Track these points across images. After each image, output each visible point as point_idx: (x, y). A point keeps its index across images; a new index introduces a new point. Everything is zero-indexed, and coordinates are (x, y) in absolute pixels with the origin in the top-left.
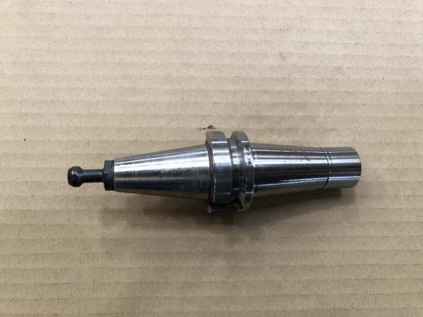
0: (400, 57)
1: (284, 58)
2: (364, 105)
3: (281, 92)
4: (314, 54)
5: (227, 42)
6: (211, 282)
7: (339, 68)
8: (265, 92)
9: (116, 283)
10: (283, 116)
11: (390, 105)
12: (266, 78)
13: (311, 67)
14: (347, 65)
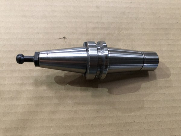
0: (151, 8)
2: (136, 28)
4: (112, 6)
9: (16, 112)
10: (99, 33)
11: (148, 28)
12: (90, 17)
13: (111, 12)
14: (127, 11)
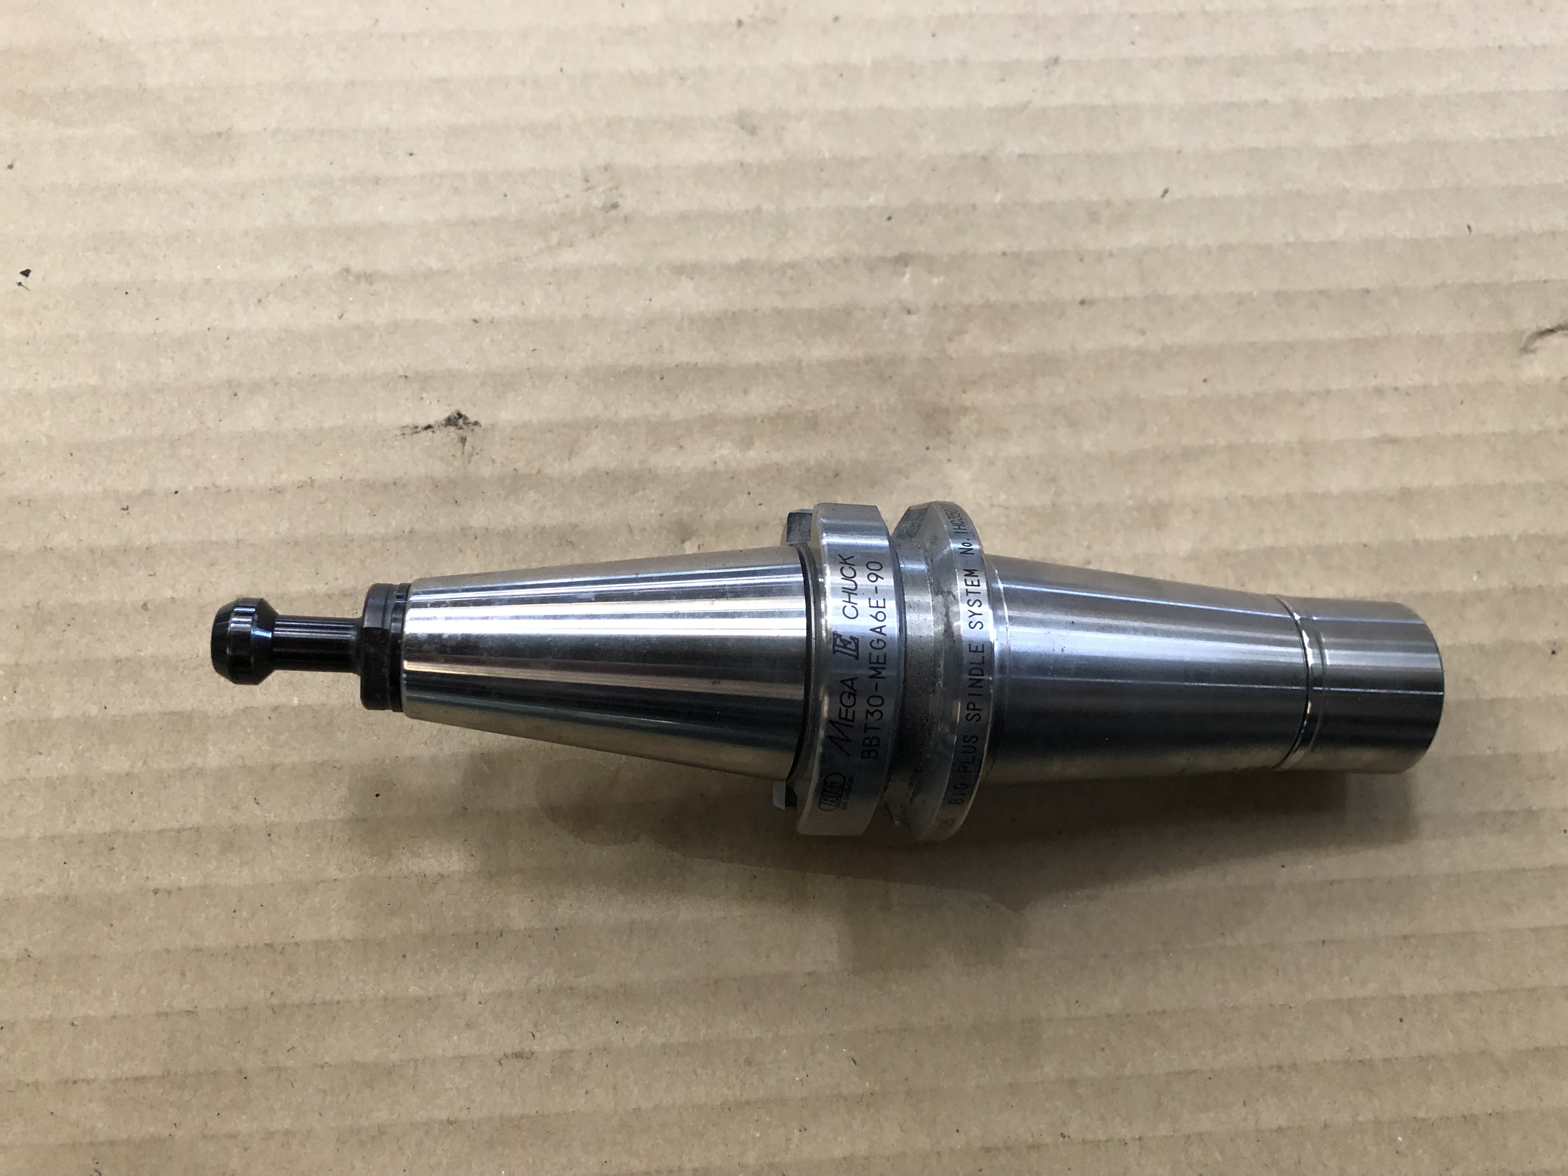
0: (1230, 106)
1: (753, 131)
2: (1086, 303)
3: (744, 268)
4: (880, 108)
5: (523, 83)
6: (463, 1060)
7: (985, 159)
8: (680, 270)
10: (757, 365)
11: (1196, 298)
12: (683, 217)
13: (865, 160)
14: (1013, 148)
